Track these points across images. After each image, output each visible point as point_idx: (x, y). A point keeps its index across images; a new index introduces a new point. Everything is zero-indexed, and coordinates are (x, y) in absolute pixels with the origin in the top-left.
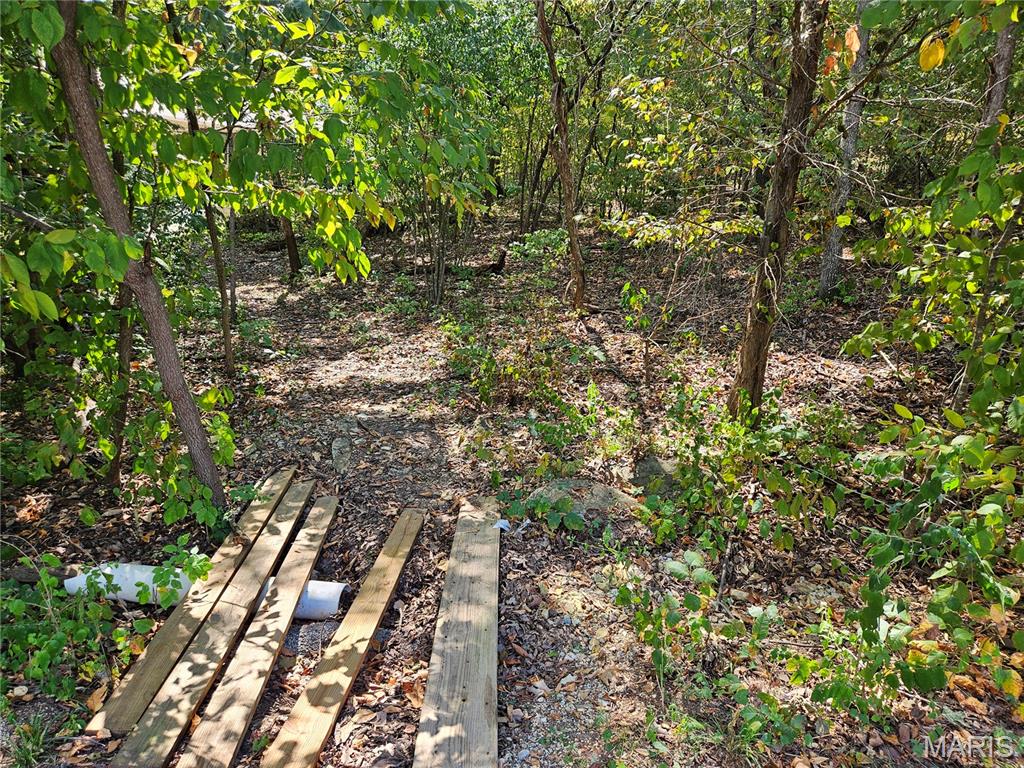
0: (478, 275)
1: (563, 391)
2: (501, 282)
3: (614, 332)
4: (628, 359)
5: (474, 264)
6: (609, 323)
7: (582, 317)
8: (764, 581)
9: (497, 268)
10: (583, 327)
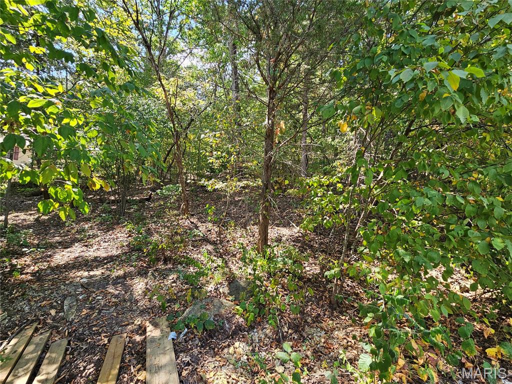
0: (140, 203)
1: (187, 251)
2: (151, 205)
3: (201, 223)
4: (210, 234)
5: (138, 198)
6: (198, 219)
7: (188, 218)
8: (294, 332)
9: (148, 200)
10: (189, 222)
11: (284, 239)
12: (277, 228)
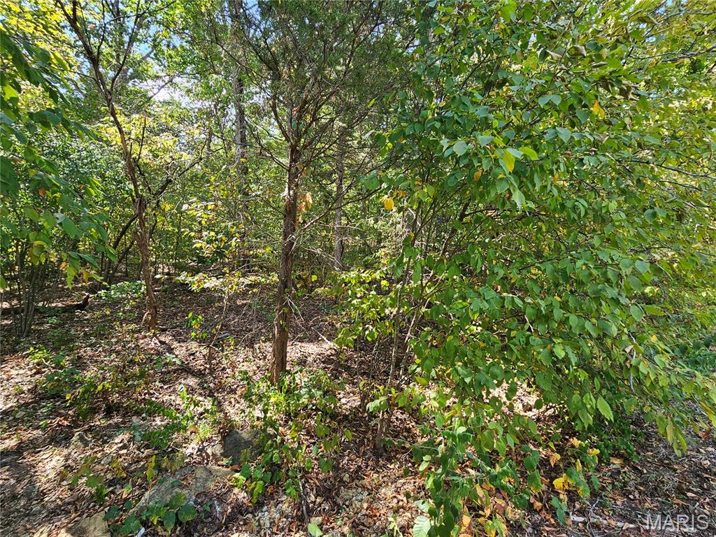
0: (64, 312)
1: (151, 391)
2: (86, 315)
3: (179, 342)
4: (193, 359)
5: (60, 305)
6: (174, 336)
7: (155, 335)
8: (324, 500)
9: (81, 307)
10: (157, 341)
11: (310, 359)
12: (300, 344)
